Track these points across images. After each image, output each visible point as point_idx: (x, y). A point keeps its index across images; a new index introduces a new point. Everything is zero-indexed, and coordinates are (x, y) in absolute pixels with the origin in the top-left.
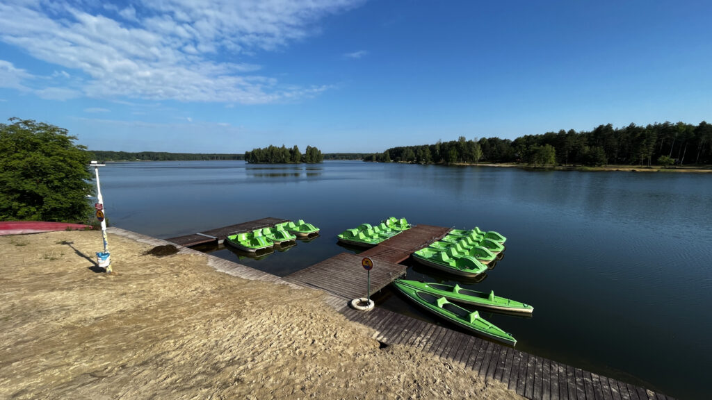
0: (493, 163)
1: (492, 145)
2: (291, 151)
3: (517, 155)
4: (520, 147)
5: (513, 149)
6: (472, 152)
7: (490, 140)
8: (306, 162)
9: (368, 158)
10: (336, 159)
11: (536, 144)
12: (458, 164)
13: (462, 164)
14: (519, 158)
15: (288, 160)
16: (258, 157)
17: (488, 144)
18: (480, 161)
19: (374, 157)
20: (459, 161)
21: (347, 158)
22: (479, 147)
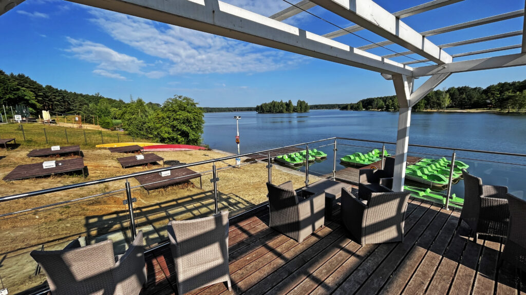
0: (462, 109)
1: (462, 93)
2: (287, 104)
3: (488, 101)
4: (493, 94)
5: (484, 96)
6: (439, 100)
7: (459, 89)
8: (297, 112)
9: (344, 107)
10: (318, 109)
11: (511, 91)
12: (425, 111)
13: (429, 110)
14: (491, 104)
15: (285, 110)
16: (265, 109)
17: (457, 93)
18: (448, 107)
19: (349, 107)
20: (426, 108)
21: (326, 108)
22: (448, 96)
